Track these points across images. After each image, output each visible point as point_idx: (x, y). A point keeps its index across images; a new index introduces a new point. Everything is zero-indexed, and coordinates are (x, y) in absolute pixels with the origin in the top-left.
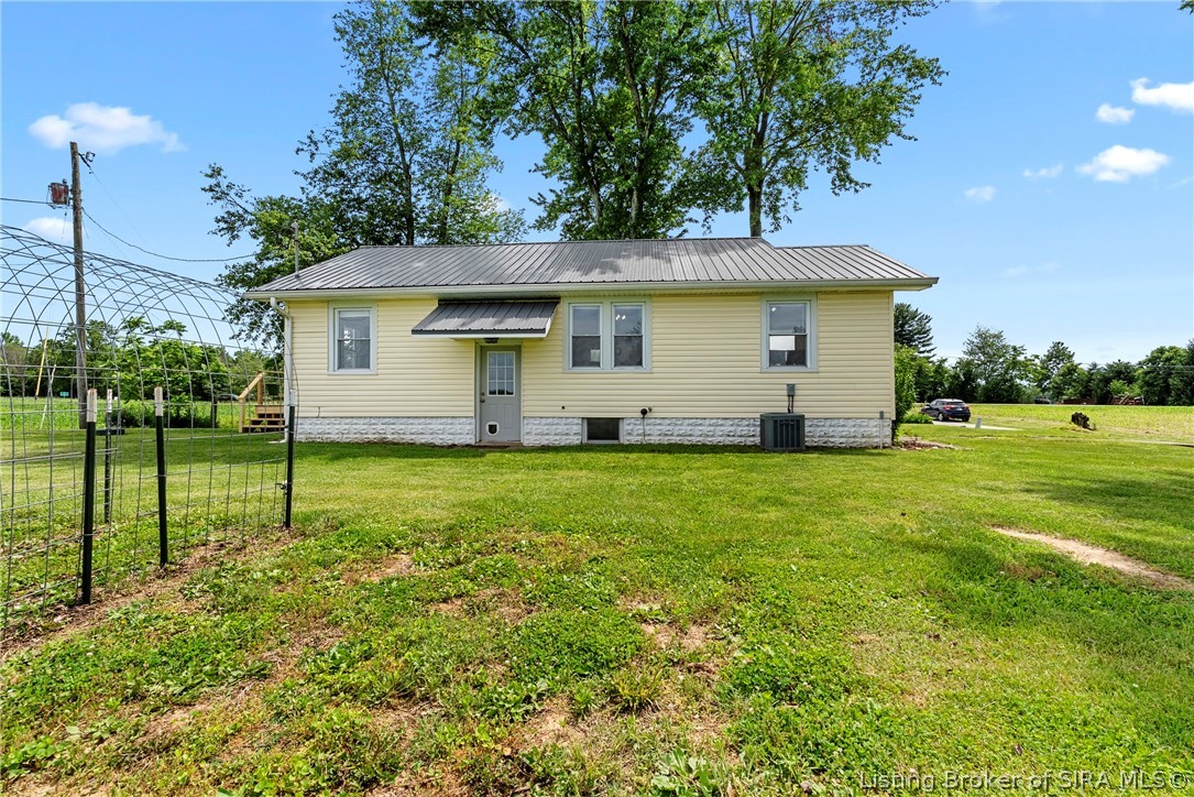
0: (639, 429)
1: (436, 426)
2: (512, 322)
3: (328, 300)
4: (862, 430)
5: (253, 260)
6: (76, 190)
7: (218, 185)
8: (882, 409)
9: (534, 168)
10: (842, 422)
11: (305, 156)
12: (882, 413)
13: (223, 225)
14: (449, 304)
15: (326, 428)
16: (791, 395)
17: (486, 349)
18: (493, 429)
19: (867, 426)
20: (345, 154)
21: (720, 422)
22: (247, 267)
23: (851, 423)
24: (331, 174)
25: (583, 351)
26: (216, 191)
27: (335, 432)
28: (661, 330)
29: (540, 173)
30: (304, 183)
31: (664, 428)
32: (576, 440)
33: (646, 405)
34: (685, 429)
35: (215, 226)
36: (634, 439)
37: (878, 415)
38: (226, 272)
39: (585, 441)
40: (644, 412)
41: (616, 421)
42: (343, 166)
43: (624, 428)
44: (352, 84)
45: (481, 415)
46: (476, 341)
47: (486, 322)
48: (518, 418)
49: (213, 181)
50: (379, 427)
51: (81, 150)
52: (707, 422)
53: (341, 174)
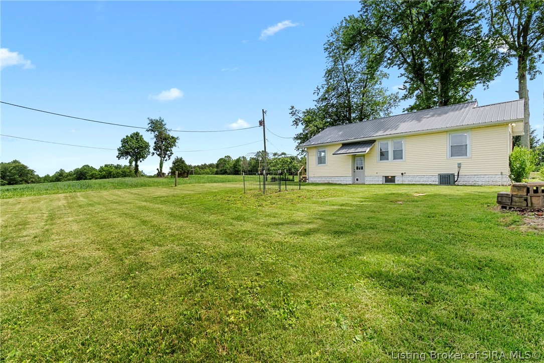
0: (401, 179)
1: (342, 179)
2: (360, 150)
3: (316, 147)
4: (492, 179)
5: (302, 132)
6: (264, 122)
7: (293, 111)
8: (502, 171)
9: (400, 75)
10: (482, 176)
11: (316, 94)
12: (502, 172)
13: (294, 122)
14: (345, 145)
15: (316, 180)
16: (459, 167)
17: (354, 157)
18: (357, 180)
19: (494, 178)
20: (327, 92)
21: (430, 177)
22: (301, 134)
23: (487, 176)
24: (324, 99)
25: (383, 155)
26: (293, 114)
27: (318, 181)
28: (408, 147)
29: (404, 76)
30: (316, 103)
31: (410, 179)
32: (381, 183)
33: (403, 172)
34: (417, 179)
35: (292, 124)
36: (399, 183)
37: (500, 173)
38: (295, 136)
39: (384, 183)
40: (402, 174)
41: (394, 177)
42: (327, 96)
43: (396, 179)
44: (330, 65)
45: (354, 176)
46: (352, 155)
47: (352, 150)
48: (364, 176)
49: (292, 111)
50: (328, 179)
51: (264, 111)
52: (426, 177)
53: (326, 99)
